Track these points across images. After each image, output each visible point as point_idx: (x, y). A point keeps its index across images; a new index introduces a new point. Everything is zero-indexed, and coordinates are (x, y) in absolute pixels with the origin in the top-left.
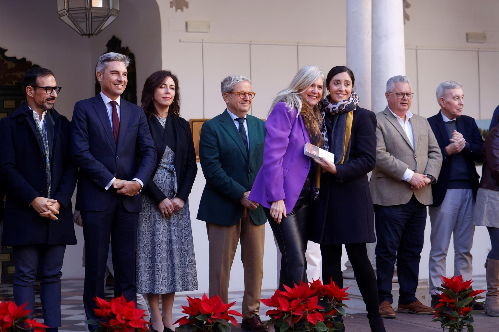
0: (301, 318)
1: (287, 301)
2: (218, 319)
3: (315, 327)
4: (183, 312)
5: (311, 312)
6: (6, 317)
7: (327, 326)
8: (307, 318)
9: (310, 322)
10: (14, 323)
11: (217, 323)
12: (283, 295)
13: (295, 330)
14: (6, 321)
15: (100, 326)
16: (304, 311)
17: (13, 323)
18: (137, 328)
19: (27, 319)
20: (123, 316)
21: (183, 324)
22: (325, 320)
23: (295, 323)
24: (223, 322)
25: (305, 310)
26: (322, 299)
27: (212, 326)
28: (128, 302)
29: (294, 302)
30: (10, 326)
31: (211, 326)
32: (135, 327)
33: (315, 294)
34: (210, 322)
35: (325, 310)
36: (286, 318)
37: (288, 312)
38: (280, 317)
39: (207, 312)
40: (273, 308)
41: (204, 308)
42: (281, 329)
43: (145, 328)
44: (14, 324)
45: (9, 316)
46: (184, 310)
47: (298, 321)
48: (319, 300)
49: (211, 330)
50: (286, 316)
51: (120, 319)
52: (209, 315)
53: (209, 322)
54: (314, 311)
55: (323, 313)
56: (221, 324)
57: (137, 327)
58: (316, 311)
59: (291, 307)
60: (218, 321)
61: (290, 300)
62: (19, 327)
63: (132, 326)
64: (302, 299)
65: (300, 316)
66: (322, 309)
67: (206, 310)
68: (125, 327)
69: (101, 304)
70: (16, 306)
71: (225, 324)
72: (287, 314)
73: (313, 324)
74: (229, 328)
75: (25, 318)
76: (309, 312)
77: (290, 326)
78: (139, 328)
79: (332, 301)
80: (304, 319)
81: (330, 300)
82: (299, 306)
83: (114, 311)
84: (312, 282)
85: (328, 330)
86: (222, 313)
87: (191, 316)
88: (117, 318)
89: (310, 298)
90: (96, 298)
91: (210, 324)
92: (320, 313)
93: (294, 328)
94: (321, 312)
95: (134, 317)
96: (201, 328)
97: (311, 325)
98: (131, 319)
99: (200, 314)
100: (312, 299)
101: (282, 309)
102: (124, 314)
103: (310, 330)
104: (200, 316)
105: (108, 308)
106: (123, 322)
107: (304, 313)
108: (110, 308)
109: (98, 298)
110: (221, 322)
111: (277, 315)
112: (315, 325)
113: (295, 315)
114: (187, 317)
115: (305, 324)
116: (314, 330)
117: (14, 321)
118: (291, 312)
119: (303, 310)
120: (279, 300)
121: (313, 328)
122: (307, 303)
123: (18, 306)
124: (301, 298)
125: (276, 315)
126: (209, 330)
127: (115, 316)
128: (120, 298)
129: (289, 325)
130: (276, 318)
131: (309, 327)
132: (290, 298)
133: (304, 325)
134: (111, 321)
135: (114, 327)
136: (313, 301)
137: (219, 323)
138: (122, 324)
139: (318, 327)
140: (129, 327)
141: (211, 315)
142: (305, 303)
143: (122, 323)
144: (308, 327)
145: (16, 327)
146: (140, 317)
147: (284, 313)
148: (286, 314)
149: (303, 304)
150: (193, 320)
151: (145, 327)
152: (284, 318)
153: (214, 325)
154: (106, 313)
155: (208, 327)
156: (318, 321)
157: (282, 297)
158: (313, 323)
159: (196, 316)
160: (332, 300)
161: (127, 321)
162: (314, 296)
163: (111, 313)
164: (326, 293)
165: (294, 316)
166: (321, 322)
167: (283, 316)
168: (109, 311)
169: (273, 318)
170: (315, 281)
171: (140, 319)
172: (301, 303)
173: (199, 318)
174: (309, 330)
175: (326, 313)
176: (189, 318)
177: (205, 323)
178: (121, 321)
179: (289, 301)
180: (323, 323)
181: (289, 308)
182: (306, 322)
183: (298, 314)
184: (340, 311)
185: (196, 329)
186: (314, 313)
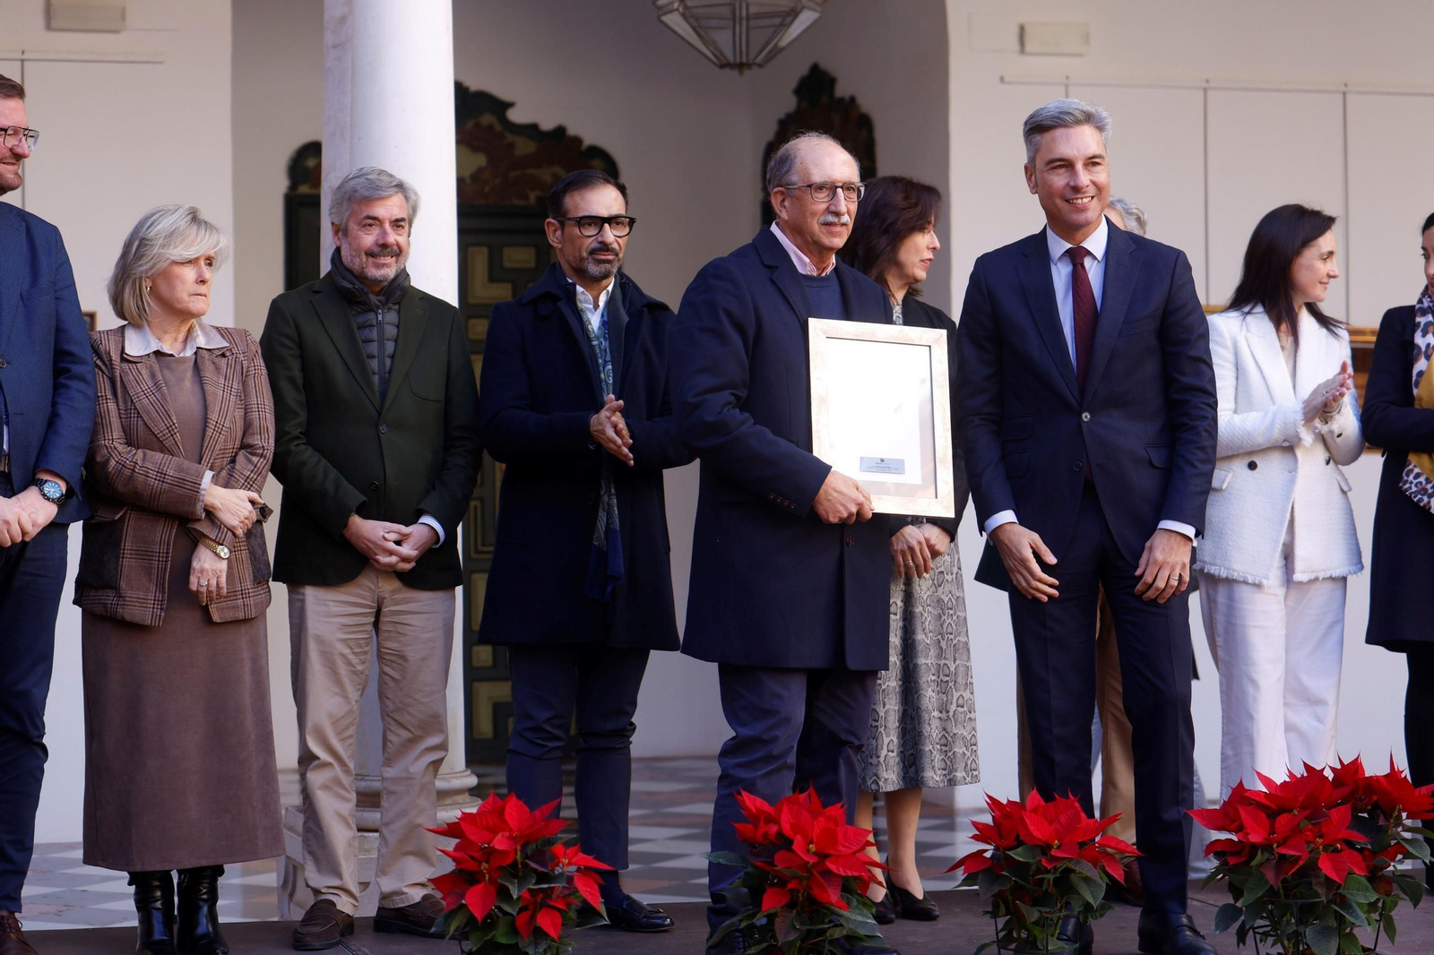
0: (1301, 863)
1: (1264, 815)
2: (1070, 860)
3: (1341, 891)
4: (975, 837)
5: (1332, 848)
6: (500, 836)
7: (1376, 890)
8: (1320, 866)
9: (1326, 876)
10: (519, 853)
11: (1068, 871)
12: (1253, 800)
13: (1287, 896)
14: (497, 847)
15: (750, 869)
16: (1312, 846)
17: (516, 854)
18: (848, 877)
19: (555, 846)
20: (812, 842)
21: (976, 871)
22: (1369, 873)
23: (1285, 879)
24: (1086, 869)
25: (1315, 843)
26: (1366, 815)
27: (1054, 879)
28: (825, 807)
29: (1282, 820)
30: (509, 861)
31: (1051, 877)
32: (844, 874)
33: (1345, 800)
34: (1049, 868)
35: (1372, 844)
36: (1261, 864)
37: (1267, 847)
38: (1243, 859)
39: (1040, 840)
40: (1223, 836)
41: (1032, 828)
42: (1245, 892)
43: (869, 877)
44: (519, 857)
45: (507, 834)
46: (978, 833)
47: (1294, 873)
48: (1356, 818)
49: (1052, 889)
50: (1259, 858)
51: (806, 851)
52: (1045, 849)
53: (1046, 868)
54: (1339, 846)
55: (1366, 853)
56: (1081, 873)
57: (850, 874)
58: (1345, 847)
59: (1275, 833)
60: (1071, 866)
61: (1272, 814)
62: (533, 865)
63: (836, 871)
64: (1306, 813)
65: (1299, 858)
66: (1363, 842)
67: (1037, 834)
68: (816, 873)
69: (754, 810)
70: (526, 808)
71: (1089, 874)
72: (1262, 853)
73: (1336, 882)
74: (1100, 885)
75: (550, 843)
76: (1325, 850)
77: (1271, 886)
78: (855, 878)
79: (1392, 821)
80: (1311, 868)
81: (1388, 816)
82: (1296, 831)
83: (787, 829)
84: (1339, 767)
85: (1381, 901)
86: (1082, 845)
87: (996, 849)
88: (794, 847)
89: (1329, 810)
90: (741, 794)
91: (1048, 872)
92: (1356, 853)
93: (1282, 891)
94: (1361, 851)
95: (842, 848)
96: (1023, 883)
97: (1329, 882)
98: (832, 852)
99: (1019, 843)
100: (1335, 814)
101: (1249, 836)
102: (814, 839)
103: (1327, 896)
104: (1019, 850)
105: (770, 820)
106: (812, 860)
107: (1310, 852)
108: (776, 821)
109: (743, 793)
110: (1077, 869)
111: (1237, 854)
112: (1339, 886)
113: (1285, 855)
114: (986, 851)
115: (1313, 882)
116: (1338, 899)
117: (519, 848)
118: (1275, 846)
119: (1308, 842)
120: (1243, 815)
121: (1335, 894)
122: (1319, 823)
123: (532, 810)
124: (1303, 808)
125: (1232, 854)
126: (1047, 890)
127: (791, 842)
128: (803, 796)
129: (1267, 882)
130: (1232, 861)
131: (1324, 891)
132: (1273, 807)
133: (1310, 883)
134: (780, 856)
135: (786, 872)
136: (1339, 817)
137: (1074, 871)
138: (809, 866)
139: (1351, 892)
140: (828, 873)
141: (1050, 847)
142: (1314, 824)
143: (808, 863)
144: (1321, 891)
145: (525, 865)
146: (855, 848)
147: (1254, 848)
148: (1259, 852)
149: (1310, 826)
150: (1003, 862)
151: (870, 875)
152: (1254, 863)
153: (1058, 875)
154: (765, 836)
155: (1043, 879)
156: (1349, 874)
157: (1252, 804)
158: (1339, 881)
159: (1010, 849)
160: (1391, 816)
161: (822, 856)
162: (1342, 804)
163: (780, 834)
164: (1375, 798)
165: (1282, 857)
166: (1360, 876)
167: (1253, 857)
168: (774, 829)
169: (1224, 863)
170: (1346, 763)
171: (858, 854)
172: (1304, 824)
173: (1018, 855)
174: (1324, 899)
175: (1374, 853)
176: (993, 855)
177: (1034, 868)
178: (806, 858)
179: (1269, 816)
180: (1364, 880)
181: (1269, 835)
182: (1317, 876)
183: (1293, 853)
184: (1414, 848)
185: (1009, 886)
186: (1341, 851)
